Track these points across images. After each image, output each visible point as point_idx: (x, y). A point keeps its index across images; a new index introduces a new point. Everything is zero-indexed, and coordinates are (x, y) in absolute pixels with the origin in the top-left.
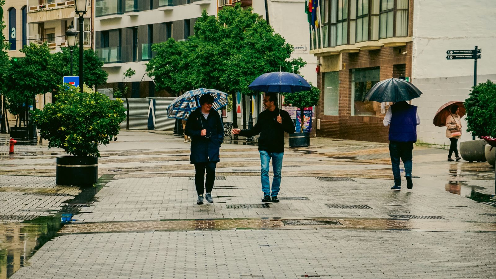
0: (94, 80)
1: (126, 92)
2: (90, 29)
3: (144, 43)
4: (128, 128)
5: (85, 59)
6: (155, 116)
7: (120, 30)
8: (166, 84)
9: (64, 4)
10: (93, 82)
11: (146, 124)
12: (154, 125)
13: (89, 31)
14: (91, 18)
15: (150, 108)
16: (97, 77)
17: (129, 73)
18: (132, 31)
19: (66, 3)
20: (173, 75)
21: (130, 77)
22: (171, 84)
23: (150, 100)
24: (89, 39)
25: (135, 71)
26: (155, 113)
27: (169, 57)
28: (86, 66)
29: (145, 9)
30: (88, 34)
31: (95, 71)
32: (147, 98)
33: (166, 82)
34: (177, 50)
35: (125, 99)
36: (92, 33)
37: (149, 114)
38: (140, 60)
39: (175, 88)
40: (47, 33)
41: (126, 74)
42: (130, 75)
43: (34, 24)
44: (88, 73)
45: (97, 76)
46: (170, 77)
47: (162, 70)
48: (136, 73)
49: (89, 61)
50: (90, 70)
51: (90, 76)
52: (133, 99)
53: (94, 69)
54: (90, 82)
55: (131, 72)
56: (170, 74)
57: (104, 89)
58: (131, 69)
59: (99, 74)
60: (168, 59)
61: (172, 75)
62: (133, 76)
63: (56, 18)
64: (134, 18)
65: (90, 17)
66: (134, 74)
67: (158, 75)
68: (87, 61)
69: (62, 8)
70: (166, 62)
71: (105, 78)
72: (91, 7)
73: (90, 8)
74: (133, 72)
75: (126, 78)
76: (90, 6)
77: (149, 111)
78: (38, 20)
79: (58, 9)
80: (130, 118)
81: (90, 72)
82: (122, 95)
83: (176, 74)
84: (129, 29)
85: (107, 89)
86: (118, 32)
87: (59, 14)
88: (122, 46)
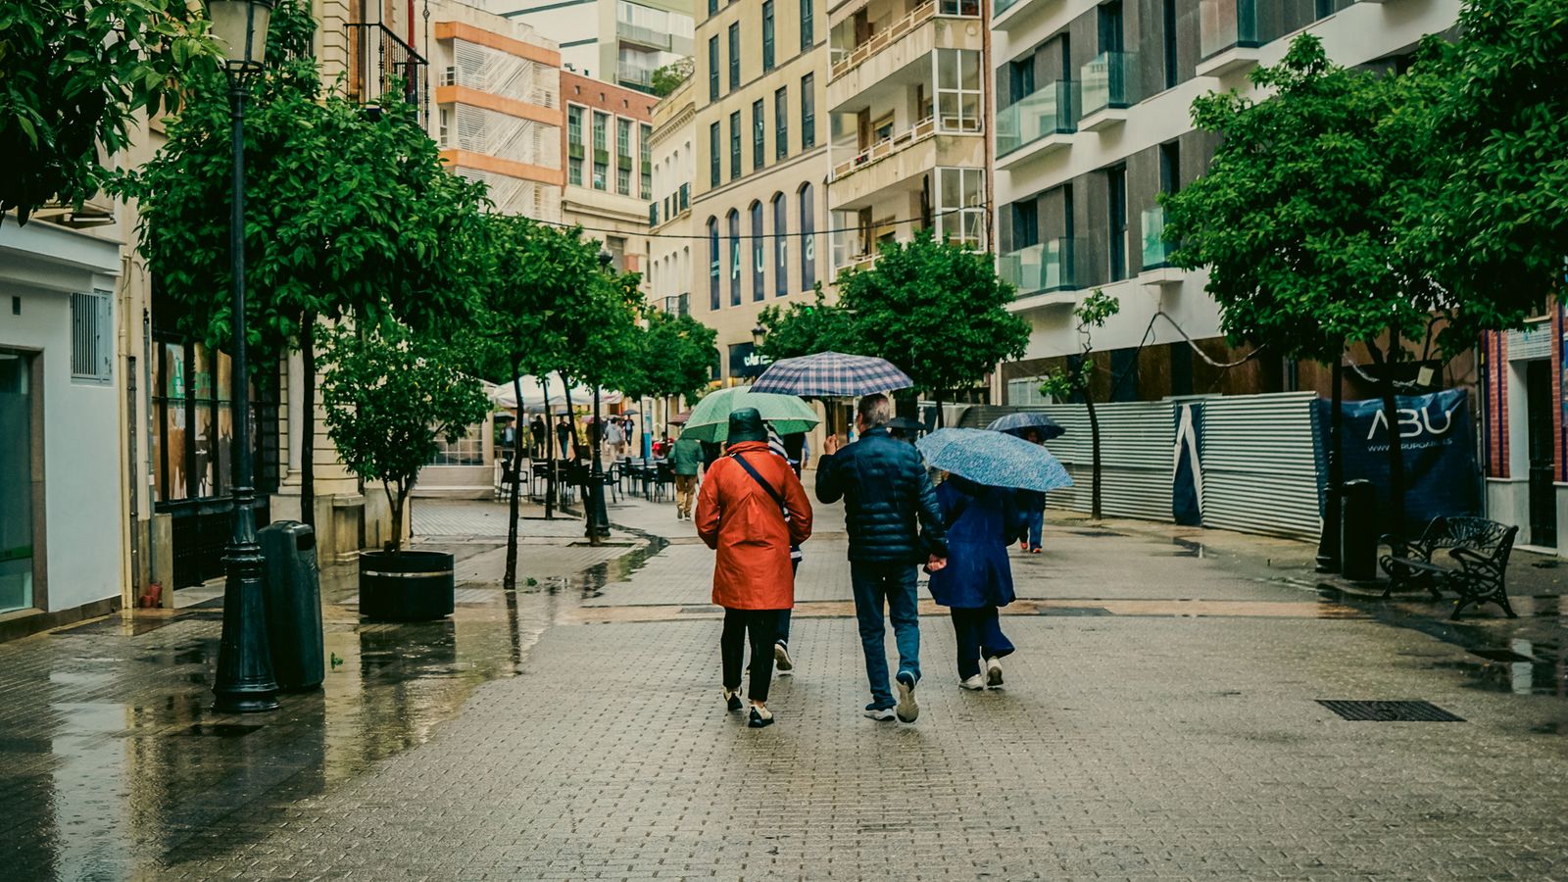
0: (982, 346)
1: (1086, 379)
2: (984, 200)
3: (1149, 207)
4: (1097, 512)
5: (951, 276)
6: (1204, 471)
7: (1068, 188)
8: (1284, 301)
9: (909, 138)
10: (979, 353)
11: (1168, 502)
12: (1200, 506)
13: (981, 206)
14: (986, 168)
15: (1179, 439)
16: (993, 335)
17: (1094, 310)
18: (1106, 179)
19: (914, 132)
20: (1326, 245)
21: (1100, 325)
22: (1317, 301)
23: (1181, 408)
24: (979, 232)
25: (1116, 300)
26: (1200, 460)
27: (1298, 150)
28: (953, 298)
29: (1147, 92)
30: (977, 216)
31: (986, 316)
32: (1167, 399)
33: (1284, 290)
34: (1344, 108)
35: (1084, 407)
36: (990, 212)
37: (1176, 462)
38: (1139, 268)
39: (1340, 320)
40: (879, 235)
41: (1083, 312)
42: (1097, 316)
43: (848, 214)
44: (961, 320)
45: (993, 330)
46: (1307, 265)
47: (1258, 226)
48: (1121, 306)
49: (965, 284)
50: (970, 311)
51: (968, 331)
52: (1117, 406)
53: (982, 310)
54: (969, 350)
55: (1103, 303)
56: (1311, 243)
57: (1026, 379)
58: (1102, 294)
59: (998, 324)
60: (1293, 157)
61: (1318, 246)
62: (1110, 320)
63: (891, 180)
64: (1110, 131)
65: (983, 165)
66: (1115, 311)
67: (1234, 253)
68: (958, 283)
69: (904, 150)
70: (1278, 177)
71: (1020, 337)
72: (985, 137)
73: (982, 141)
74: (1110, 304)
75: (1084, 329)
76: (982, 134)
77: (1178, 449)
78: (851, 196)
79: (895, 154)
80: (1105, 475)
81: (968, 317)
82: (1071, 389)
83: (1344, 244)
84: (1096, 177)
85: (1034, 379)
86: (1061, 197)
87: (897, 168)
88: (1076, 236)
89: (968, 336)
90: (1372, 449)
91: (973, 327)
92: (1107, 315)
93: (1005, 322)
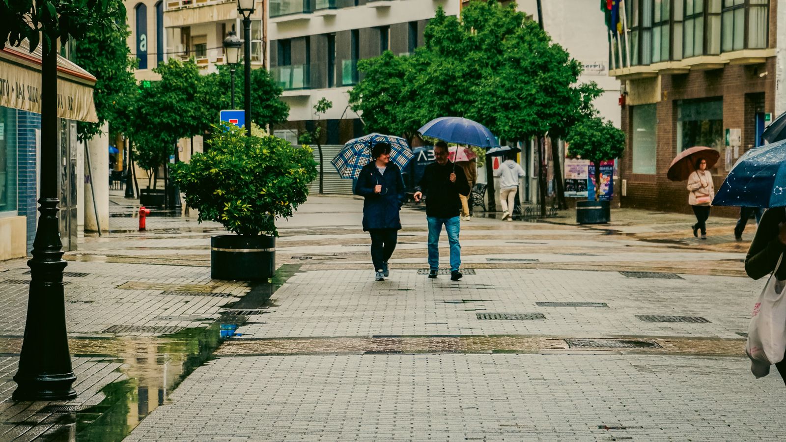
0: (267, 117)
1: (318, 135)
2: (262, 37)
3: (345, 58)
4: (321, 192)
5: (253, 84)
7: (307, 39)
8: (380, 123)
10: (266, 120)
11: (350, 186)
13: (260, 39)
14: (263, 19)
17: (322, 106)
18: (326, 40)
20: (391, 108)
21: (324, 112)
22: (389, 123)
24: (259, 53)
25: (331, 102)
27: (385, 81)
28: (255, 94)
29: (346, 5)
30: (258, 44)
31: (269, 103)
33: (380, 119)
34: (398, 70)
35: (316, 147)
36: (265, 43)
38: (340, 85)
39: (394, 129)
40: (195, 43)
41: (317, 107)
42: (323, 109)
43: (175, 29)
44: (258, 105)
46: (386, 112)
47: (374, 102)
48: (333, 105)
49: (260, 87)
50: (262, 100)
51: (262, 110)
52: (329, 146)
53: (268, 100)
54: (262, 119)
55: (325, 104)
56: (387, 107)
57: (284, 131)
58: (325, 100)
59: (276, 107)
60: (384, 83)
61: (389, 109)
62: (328, 111)
63: (208, 19)
64: (329, 19)
65: (261, 18)
66: (330, 107)
67: (368, 109)
68: (257, 87)
69: (217, 5)
70: (380, 88)
71: (285, 112)
72: (263, 3)
73: (261, 4)
74: (328, 104)
75: (317, 113)
76: (261, 1)
78: (181, 23)
79: (211, 6)
80: (325, 176)
81: (261, 103)
82: (311, 139)
83: (396, 108)
84: (321, 38)
85: (288, 130)
86: (304, 42)
87: (212, 13)
88: (311, 63)
89: (261, 112)
90: (419, 164)
91: (263, 108)
92: (327, 108)
93: (279, 106)
